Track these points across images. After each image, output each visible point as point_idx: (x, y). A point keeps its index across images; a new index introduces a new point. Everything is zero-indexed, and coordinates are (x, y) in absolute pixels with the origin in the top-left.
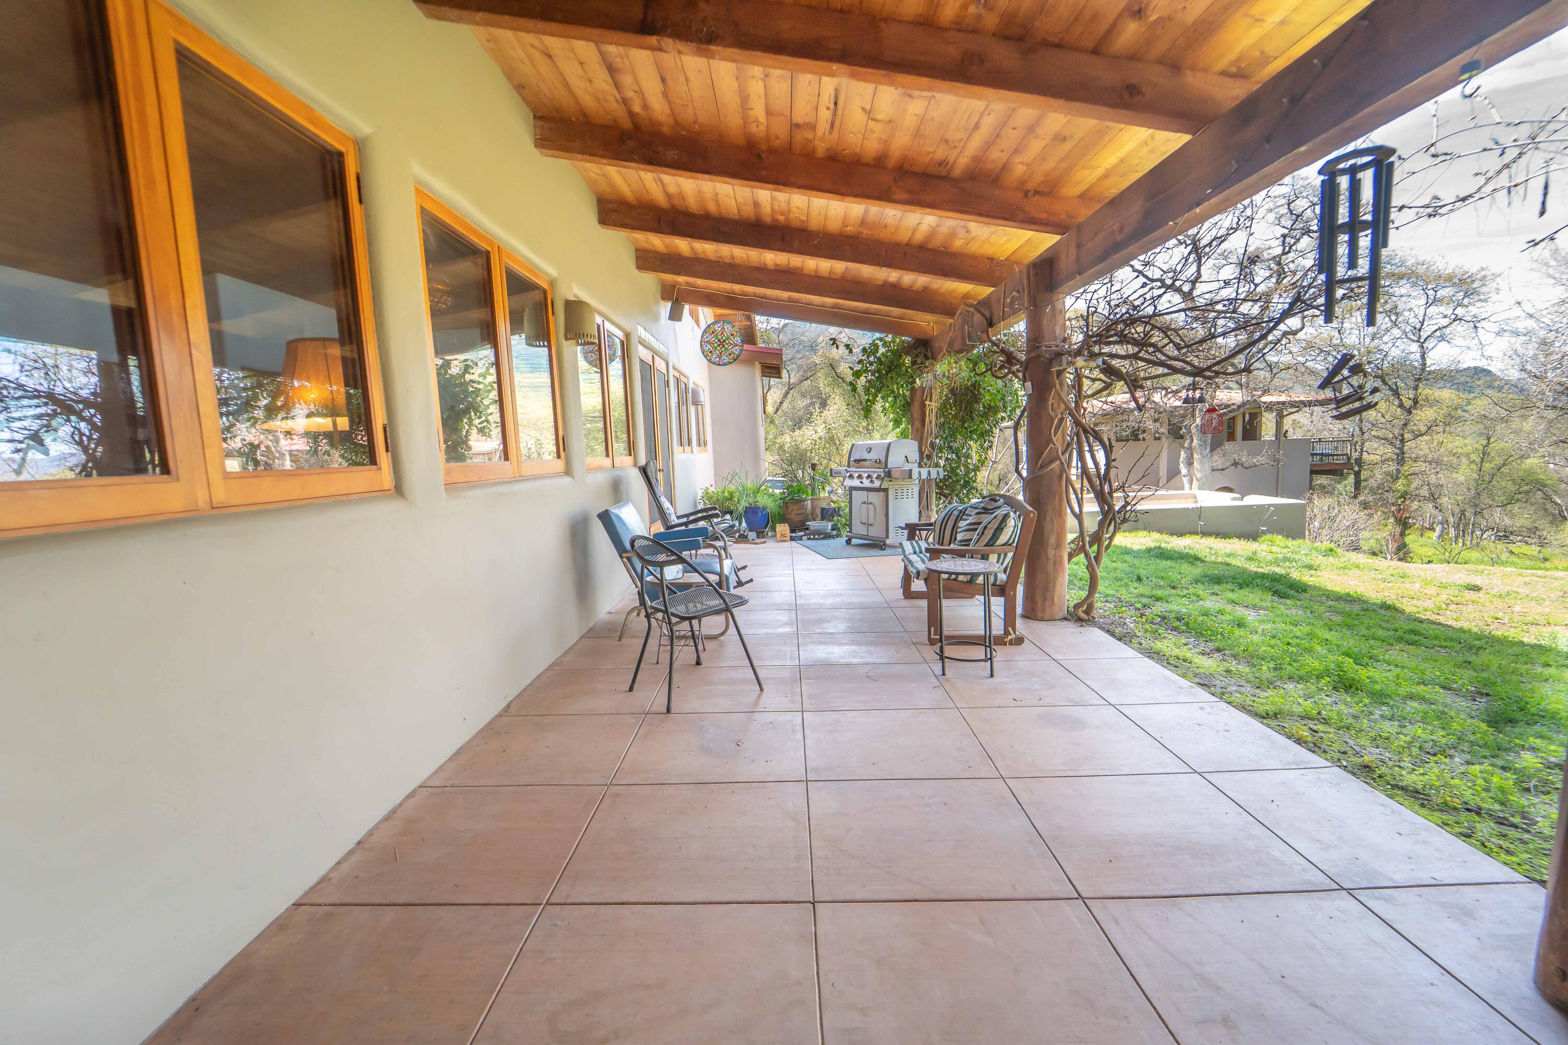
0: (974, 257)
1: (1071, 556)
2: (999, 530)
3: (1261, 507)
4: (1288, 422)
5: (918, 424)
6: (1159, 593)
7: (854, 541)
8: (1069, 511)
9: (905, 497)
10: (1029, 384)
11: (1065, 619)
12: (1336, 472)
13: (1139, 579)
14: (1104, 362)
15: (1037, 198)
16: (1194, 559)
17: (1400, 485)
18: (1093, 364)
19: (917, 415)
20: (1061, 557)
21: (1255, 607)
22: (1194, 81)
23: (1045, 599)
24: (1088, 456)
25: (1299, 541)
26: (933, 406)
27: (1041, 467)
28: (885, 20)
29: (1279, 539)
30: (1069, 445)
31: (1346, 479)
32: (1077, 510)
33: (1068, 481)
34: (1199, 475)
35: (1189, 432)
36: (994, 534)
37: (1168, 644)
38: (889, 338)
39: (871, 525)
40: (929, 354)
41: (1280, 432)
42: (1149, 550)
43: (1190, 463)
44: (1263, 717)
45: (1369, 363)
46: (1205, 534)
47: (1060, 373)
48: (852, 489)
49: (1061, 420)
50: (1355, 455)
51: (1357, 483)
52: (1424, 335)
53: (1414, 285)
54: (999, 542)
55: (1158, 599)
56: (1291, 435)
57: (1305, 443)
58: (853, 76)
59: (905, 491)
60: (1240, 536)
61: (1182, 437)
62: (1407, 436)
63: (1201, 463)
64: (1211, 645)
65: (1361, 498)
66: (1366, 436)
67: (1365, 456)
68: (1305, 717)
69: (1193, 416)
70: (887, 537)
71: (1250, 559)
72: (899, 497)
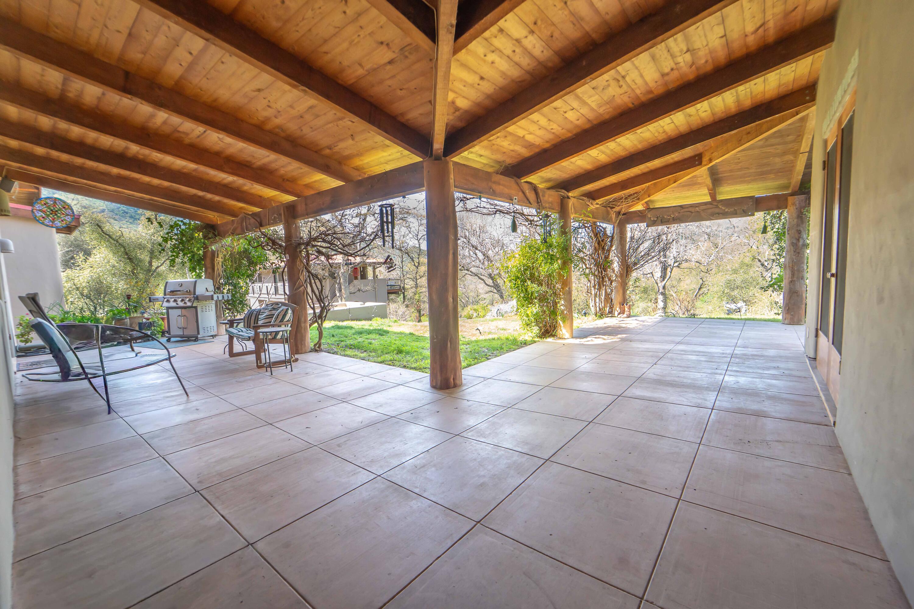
0: (252, 194)
1: (310, 326)
2: (285, 315)
3: (372, 307)
4: (377, 270)
5: (210, 270)
6: (342, 339)
7: (173, 339)
8: (308, 306)
9: (208, 310)
10: (287, 255)
11: (311, 352)
12: (396, 293)
13: (333, 336)
14: (317, 249)
15: (288, 182)
16: (351, 328)
17: (417, 297)
18: (314, 249)
19: (209, 265)
20: (307, 326)
21: (374, 339)
22: (345, 168)
23: (302, 344)
24: (314, 285)
25: (386, 319)
26: (219, 260)
27: (296, 290)
28: (242, 121)
29: (379, 319)
30: (306, 280)
31: (400, 295)
32: (312, 306)
33: (307, 293)
34: (345, 296)
35: (339, 275)
36: (283, 317)
37: (349, 352)
38: (187, 221)
39: (185, 328)
40: (216, 233)
41: (375, 276)
42: (333, 327)
43: (340, 291)
44: (381, 362)
45: (403, 247)
46: (352, 320)
47: (301, 252)
48: (168, 308)
49: (302, 271)
50: (402, 285)
51: (404, 297)
52: (419, 237)
53: (414, 217)
54: (285, 320)
55: (342, 341)
56: (379, 277)
57: (384, 280)
58: (227, 136)
59: (207, 307)
60: (365, 320)
61: (335, 278)
62: (418, 277)
63: (345, 290)
64: (363, 351)
65: (405, 303)
66: (405, 277)
67: (406, 286)
68: (391, 360)
69: (340, 268)
70: (198, 333)
71: (370, 326)
72: (204, 311)
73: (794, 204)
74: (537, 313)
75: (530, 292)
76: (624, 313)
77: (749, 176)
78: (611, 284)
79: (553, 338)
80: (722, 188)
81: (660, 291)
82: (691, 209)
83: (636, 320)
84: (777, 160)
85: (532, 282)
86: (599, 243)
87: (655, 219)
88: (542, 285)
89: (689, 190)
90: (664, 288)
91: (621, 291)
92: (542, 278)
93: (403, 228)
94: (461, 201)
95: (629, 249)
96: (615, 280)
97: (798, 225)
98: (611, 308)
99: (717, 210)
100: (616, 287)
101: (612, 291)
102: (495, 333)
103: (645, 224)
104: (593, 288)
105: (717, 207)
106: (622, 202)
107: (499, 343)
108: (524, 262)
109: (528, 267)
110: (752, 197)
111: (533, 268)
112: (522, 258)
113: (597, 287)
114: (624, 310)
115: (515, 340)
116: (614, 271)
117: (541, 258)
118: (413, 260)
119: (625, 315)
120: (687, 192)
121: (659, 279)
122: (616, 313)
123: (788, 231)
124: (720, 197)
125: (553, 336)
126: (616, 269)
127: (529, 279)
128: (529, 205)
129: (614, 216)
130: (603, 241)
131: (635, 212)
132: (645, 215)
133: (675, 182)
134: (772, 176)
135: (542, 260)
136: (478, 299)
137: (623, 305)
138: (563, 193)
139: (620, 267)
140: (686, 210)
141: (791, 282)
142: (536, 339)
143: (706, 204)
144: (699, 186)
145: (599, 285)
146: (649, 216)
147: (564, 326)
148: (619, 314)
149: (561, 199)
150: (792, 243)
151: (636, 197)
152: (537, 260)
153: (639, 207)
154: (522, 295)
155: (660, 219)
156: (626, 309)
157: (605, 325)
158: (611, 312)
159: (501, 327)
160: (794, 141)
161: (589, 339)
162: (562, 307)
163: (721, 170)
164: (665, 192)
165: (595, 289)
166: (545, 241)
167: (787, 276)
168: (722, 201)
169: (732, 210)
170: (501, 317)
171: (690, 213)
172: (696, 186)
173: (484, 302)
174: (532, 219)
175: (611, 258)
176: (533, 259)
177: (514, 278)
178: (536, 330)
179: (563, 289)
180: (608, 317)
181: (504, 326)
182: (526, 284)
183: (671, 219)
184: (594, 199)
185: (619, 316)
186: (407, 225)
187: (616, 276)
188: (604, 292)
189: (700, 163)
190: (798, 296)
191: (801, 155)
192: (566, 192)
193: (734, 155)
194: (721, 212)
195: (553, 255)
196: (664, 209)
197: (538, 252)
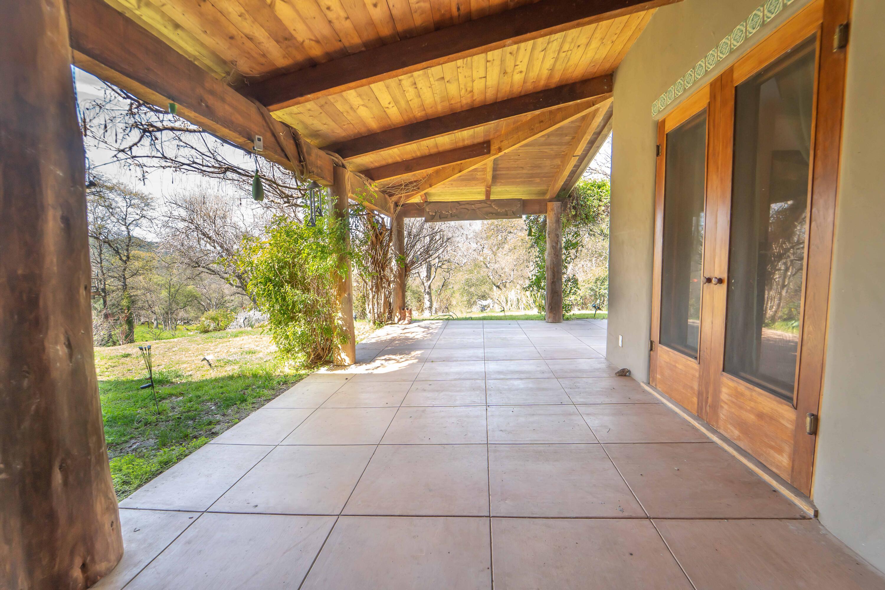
73: (552, 210)
74: (302, 334)
75: (290, 302)
76: (405, 319)
77: (520, 178)
78: (389, 285)
79: (326, 368)
80: (495, 187)
81: (426, 291)
82: (467, 206)
83: (419, 326)
84: (548, 162)
85: (292, 286)
86: (376, 236)
87: (434, 214)
88: (309, 290)
89: (466, 186)
90: (429, 287)
91: (401, 294)
92: (309, 280)
93: (100, 207)
94: (145, 131)
95: (407, 245)
96: (394, 281)
97: (556, 230)
98: (390, 313)
99: (490, 210)
100: (394, 289)
101: (390, 293)
102: (235, 362)
103: (424, 219)
104: (370, 291)
105: (490, 206)
106: (401, 190)
107: (241, 384)
108: (280, 255)
109: (286, 263)
110: (520, 200)
111: (294, 266)
112: (275, 249)
113: (374, 289)
114: (405, 315)
115: (269, 378)
116: (392, 270)
117: (307, 251)
118: (117, 252)
119: (406, 322)
120: (464, 188)
121: (425, 279)
122: (396, 320)
123: (549, 234)
124: (492, 197)
125: (327, 363)
126: (395, 268)
127: (288, 282)
128: (285, 160)
129: (392, 206)
130: (381, 234)
131: (412, 204)
132: (424, 209)
133: (460, 172)
134: (538, 180)
135: (309, 254)
136: (223, 301)
137: (404, 309)
138: (337, 158)
139: (399, 266)
140: (463, 206)
141: (553, 282)
142: (302, 372)
143: (480, 202)
144: (476, 182)
145: (377, 287)
146: (428, 210)
147: (343, 348)
148: (399, 320)
149: (334, 168)
150: (553, 246)
151: (416, 186)
152: (299, 253)
153: (416, 199)
154: (277, 307)
155: (438, 214)
156: (407, 314)
157: (389, 337)
158: (390, 318)
159: (246, 347)
160: (568, 143)
161: (377, 363)
162: (340, 322)
163: (500, 166)
164: (444, 184)
165: (372, 291)
166: (312, 223)
167: (549, 277)
168: (495, 200)
169: (504, 210)
170: (250, 328)
171: (467, 211)
172: (473, 182)
173: (231, 304)
174: (290, 194)
175: (389, 255)
176: (293, 251)
177: (263, 280)
178: (301, 357)
179: (340, 295)
180: (388, 324)
181: (253, 347)
182: (283, 290)
183: (449, 216)
184: (373, 179)
185: (400, 323)
186: (107, 204)
187: (395, 276)
188: (383, 295)
189: (489, 152)
190: (558, 296)
191: (573, 158)
192: (340, 158)
193: (517, 150)
194: (495, 212)
195: (324, 247)
196: (442, 204)
197: (300, 241)
